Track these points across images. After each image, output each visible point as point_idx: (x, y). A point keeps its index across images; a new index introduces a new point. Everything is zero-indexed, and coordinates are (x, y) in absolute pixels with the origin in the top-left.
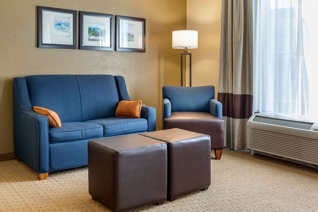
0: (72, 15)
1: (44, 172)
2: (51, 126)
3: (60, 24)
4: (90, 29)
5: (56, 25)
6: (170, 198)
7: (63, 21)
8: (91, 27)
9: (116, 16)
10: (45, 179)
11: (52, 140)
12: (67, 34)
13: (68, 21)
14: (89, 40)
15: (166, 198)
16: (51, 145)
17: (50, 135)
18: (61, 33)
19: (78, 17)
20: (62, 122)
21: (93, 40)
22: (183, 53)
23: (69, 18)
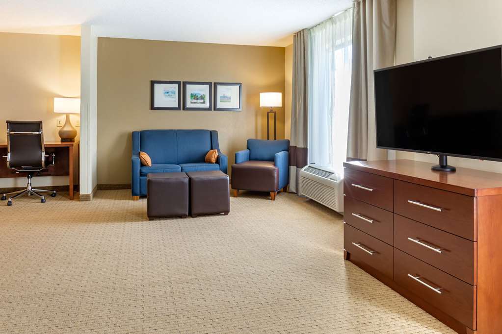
0: (177, 85)
1: (136, 195)
2: (143, 165)
3: (168, 93)
4: (192, 94)
5: (164, 93)
6: (191, 215)
7: (171, 90)
8: (192, 93)
9: (215, 83)
10: (137, 200)
11: (142, 174)
12: (174, 99)
13: (174, 90)
14: (191, 103)
15: (188, 214)
16: (142, 178)
17: (140, 170)
18: (169, 99)
19: (182, 87)
20: (152, 163)
21: (195, 103)
22: (269, 111)
23: (175, 88)
